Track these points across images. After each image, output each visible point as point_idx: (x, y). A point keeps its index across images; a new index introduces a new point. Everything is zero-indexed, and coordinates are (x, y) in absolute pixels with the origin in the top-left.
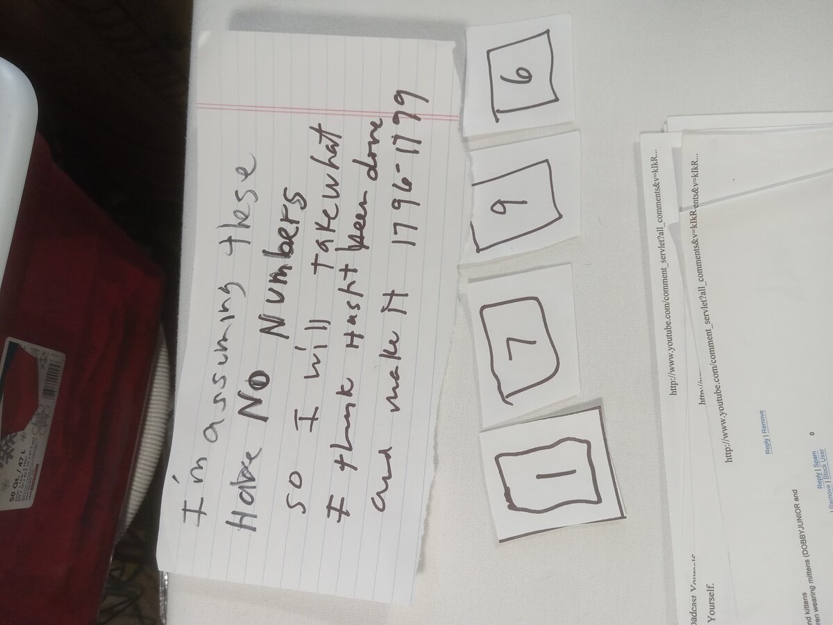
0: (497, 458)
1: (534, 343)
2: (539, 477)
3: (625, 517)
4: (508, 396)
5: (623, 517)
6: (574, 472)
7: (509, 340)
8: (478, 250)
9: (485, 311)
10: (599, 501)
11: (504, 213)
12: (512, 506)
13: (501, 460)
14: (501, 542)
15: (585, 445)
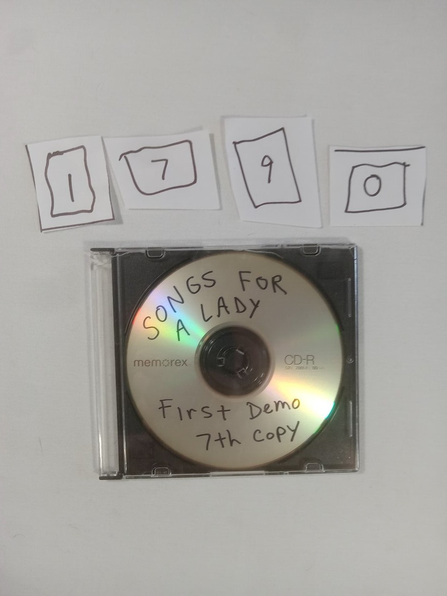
0: (83, 147)
2: (70, 176)
3: (41, 232)
4: (125, 157)
5: (42, 230)
6: (73, 200)
7: (167, 161)
8: (235, 143)
10: (53, 216)
11: (262, 165)
13: (82, 150)
14: (26, 146)
15: (90, 209)
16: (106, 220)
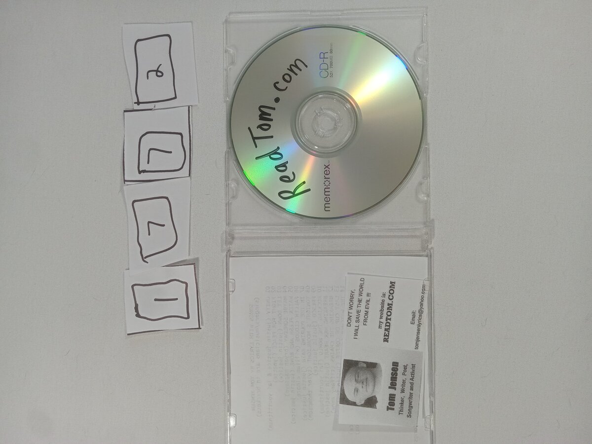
0: (133, 286)
1: (163, 225)
2: (156, 300)
3: (201, 329)
4: (145, 258)
5: (199, 328)
6: (176, 299)
7: (149, 222)
9: (135, 204)
10: (188, 317)
12: (138, 315)
13: (135, 287)
14: (128, 334)
15: (185, 285)
16: (195, 271)
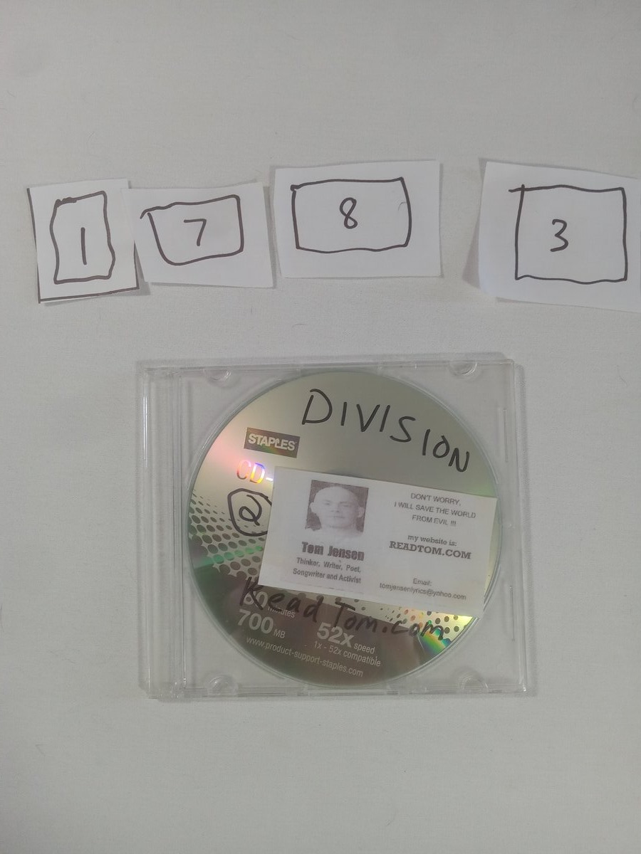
0: (102, 193)
1: (199, 244)
2: (83, 230)
3: (39, 303)
4: (149, 214)
5: (40, 300)
6: (85, 263)
7: (204, 221)
9: (233, 200)
10: (56, 282)
12: (58, 203)
13: (101, 197)
14: (28, 190)
15: (107, 274)
16: (128, 289)
